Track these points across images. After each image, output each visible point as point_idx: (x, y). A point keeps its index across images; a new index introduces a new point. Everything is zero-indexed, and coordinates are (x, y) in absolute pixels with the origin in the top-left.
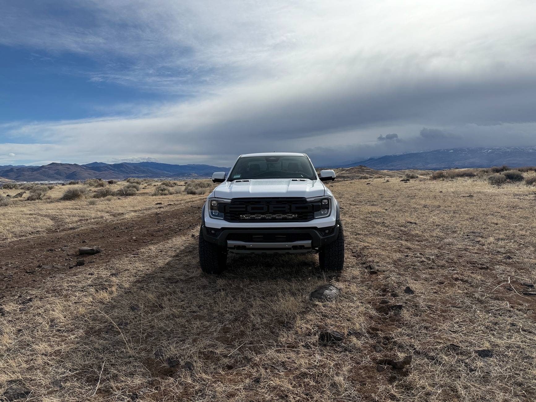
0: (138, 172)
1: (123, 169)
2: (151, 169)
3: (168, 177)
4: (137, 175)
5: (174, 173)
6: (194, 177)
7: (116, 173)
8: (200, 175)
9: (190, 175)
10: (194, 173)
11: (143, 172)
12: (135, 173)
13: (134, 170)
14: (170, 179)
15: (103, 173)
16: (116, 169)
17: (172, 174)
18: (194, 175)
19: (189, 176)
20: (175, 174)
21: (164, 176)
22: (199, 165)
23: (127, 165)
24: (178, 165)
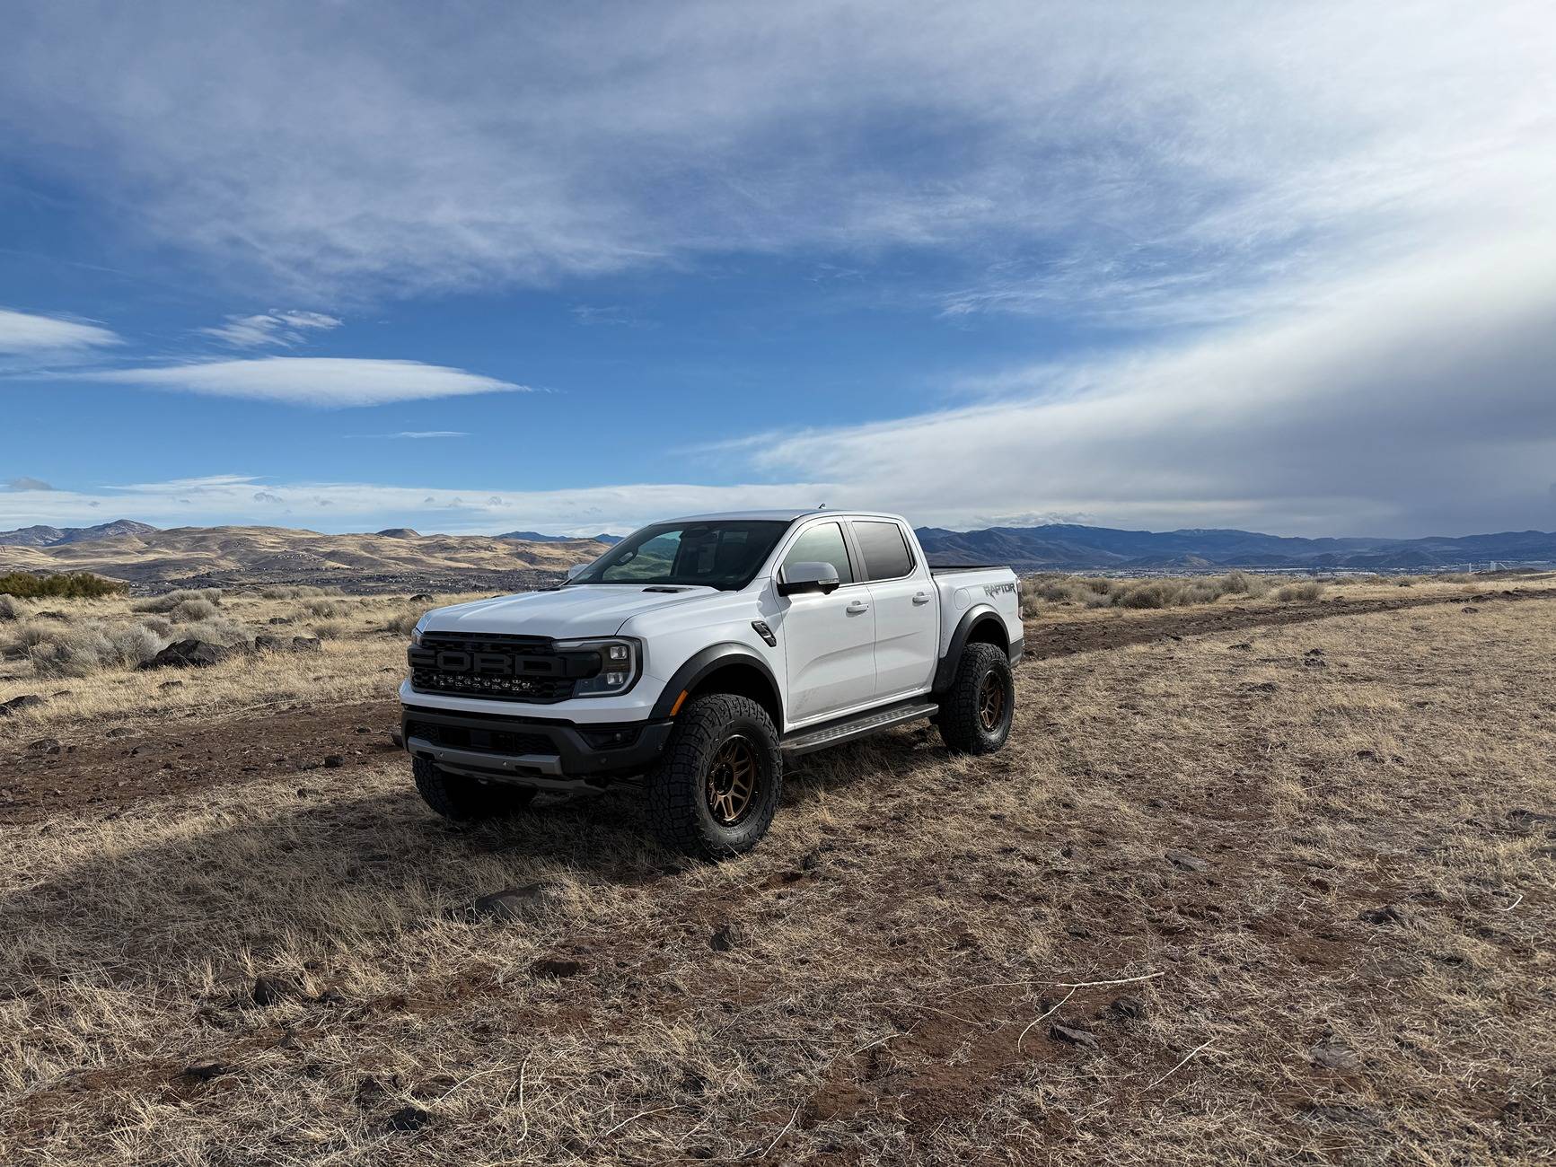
0: (1030, 553)
1: (991, 546)
2: (1065, 543)
3: (1115, 567)
4: (1028, 562)
5: (1133, 557)
6: (1196, 567)
7: (973, 557)
8: (1215, 563)
9: (1185, 561)
10: (1197, 556)
11: (1046, 553)
12: (1023, 557)
13: (1019, 547)
14: (1120, 573)
15: (939, 557)
16: (973, 546)
17: (1127, 559)
18: (1195, 561)
19: (1180, 566)
20: (1136, 560)
21: (1102, 566)
22: (1215, 531)
23: (1003, 535)
24: (1148, 533)
